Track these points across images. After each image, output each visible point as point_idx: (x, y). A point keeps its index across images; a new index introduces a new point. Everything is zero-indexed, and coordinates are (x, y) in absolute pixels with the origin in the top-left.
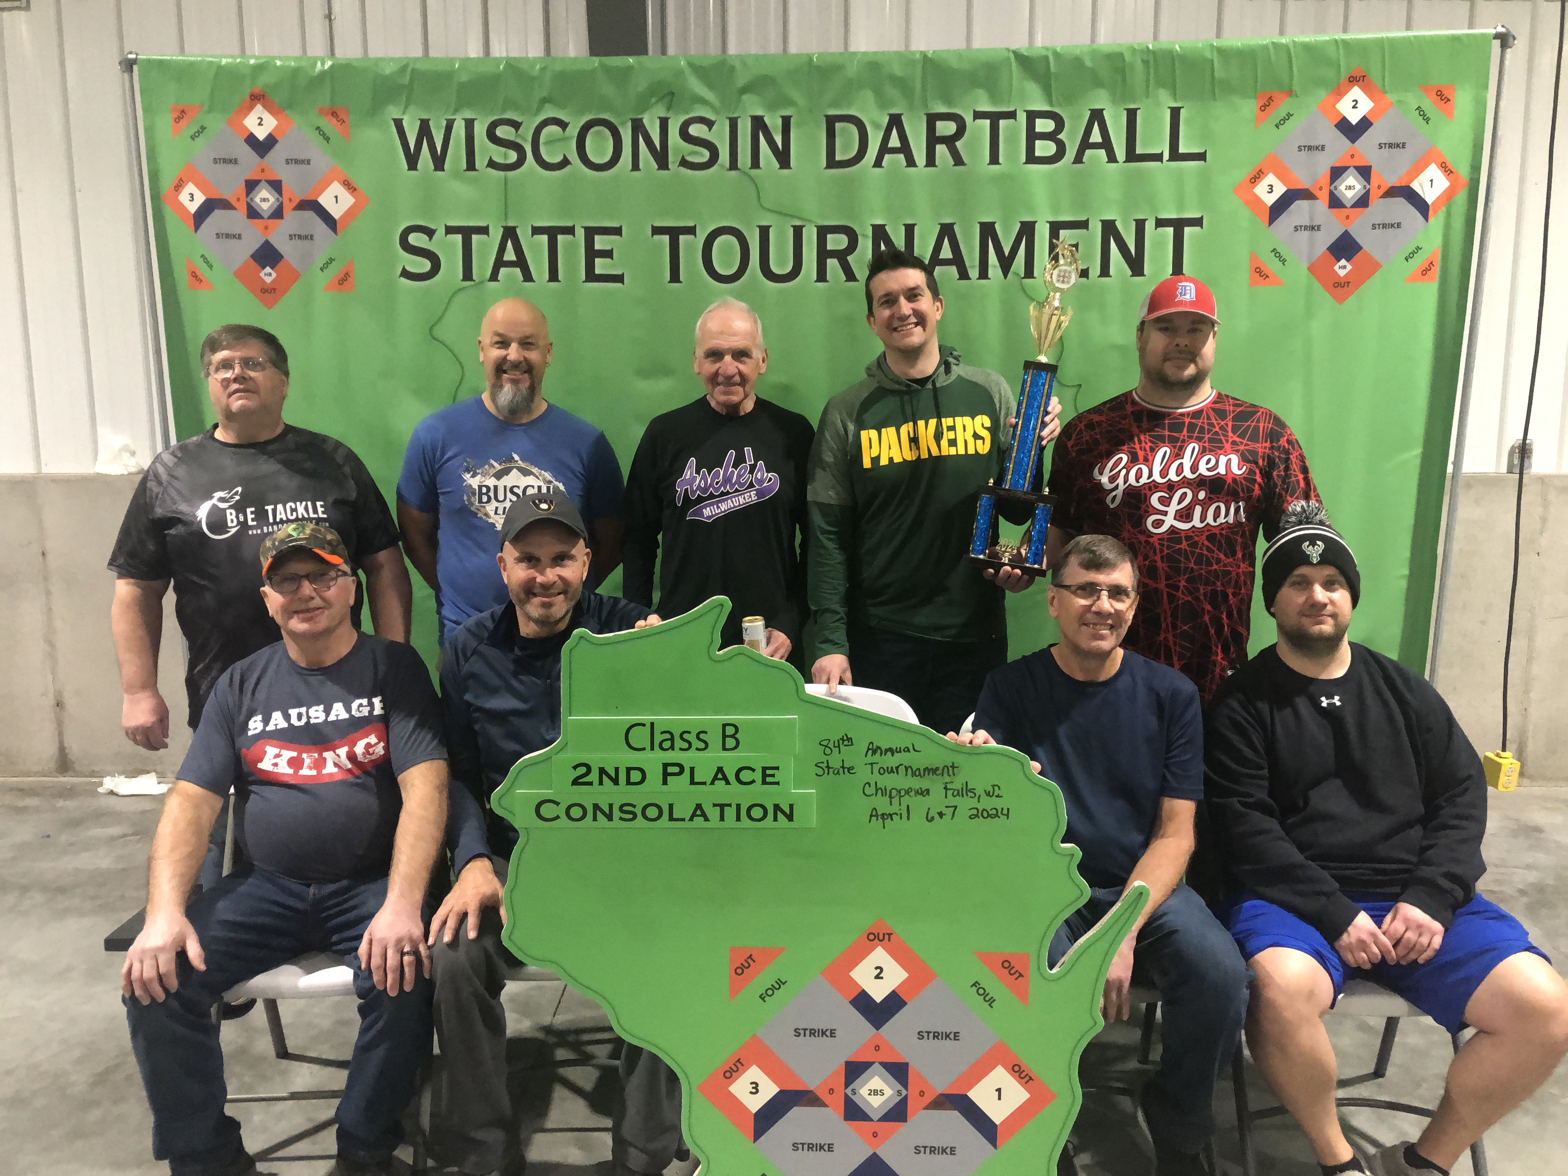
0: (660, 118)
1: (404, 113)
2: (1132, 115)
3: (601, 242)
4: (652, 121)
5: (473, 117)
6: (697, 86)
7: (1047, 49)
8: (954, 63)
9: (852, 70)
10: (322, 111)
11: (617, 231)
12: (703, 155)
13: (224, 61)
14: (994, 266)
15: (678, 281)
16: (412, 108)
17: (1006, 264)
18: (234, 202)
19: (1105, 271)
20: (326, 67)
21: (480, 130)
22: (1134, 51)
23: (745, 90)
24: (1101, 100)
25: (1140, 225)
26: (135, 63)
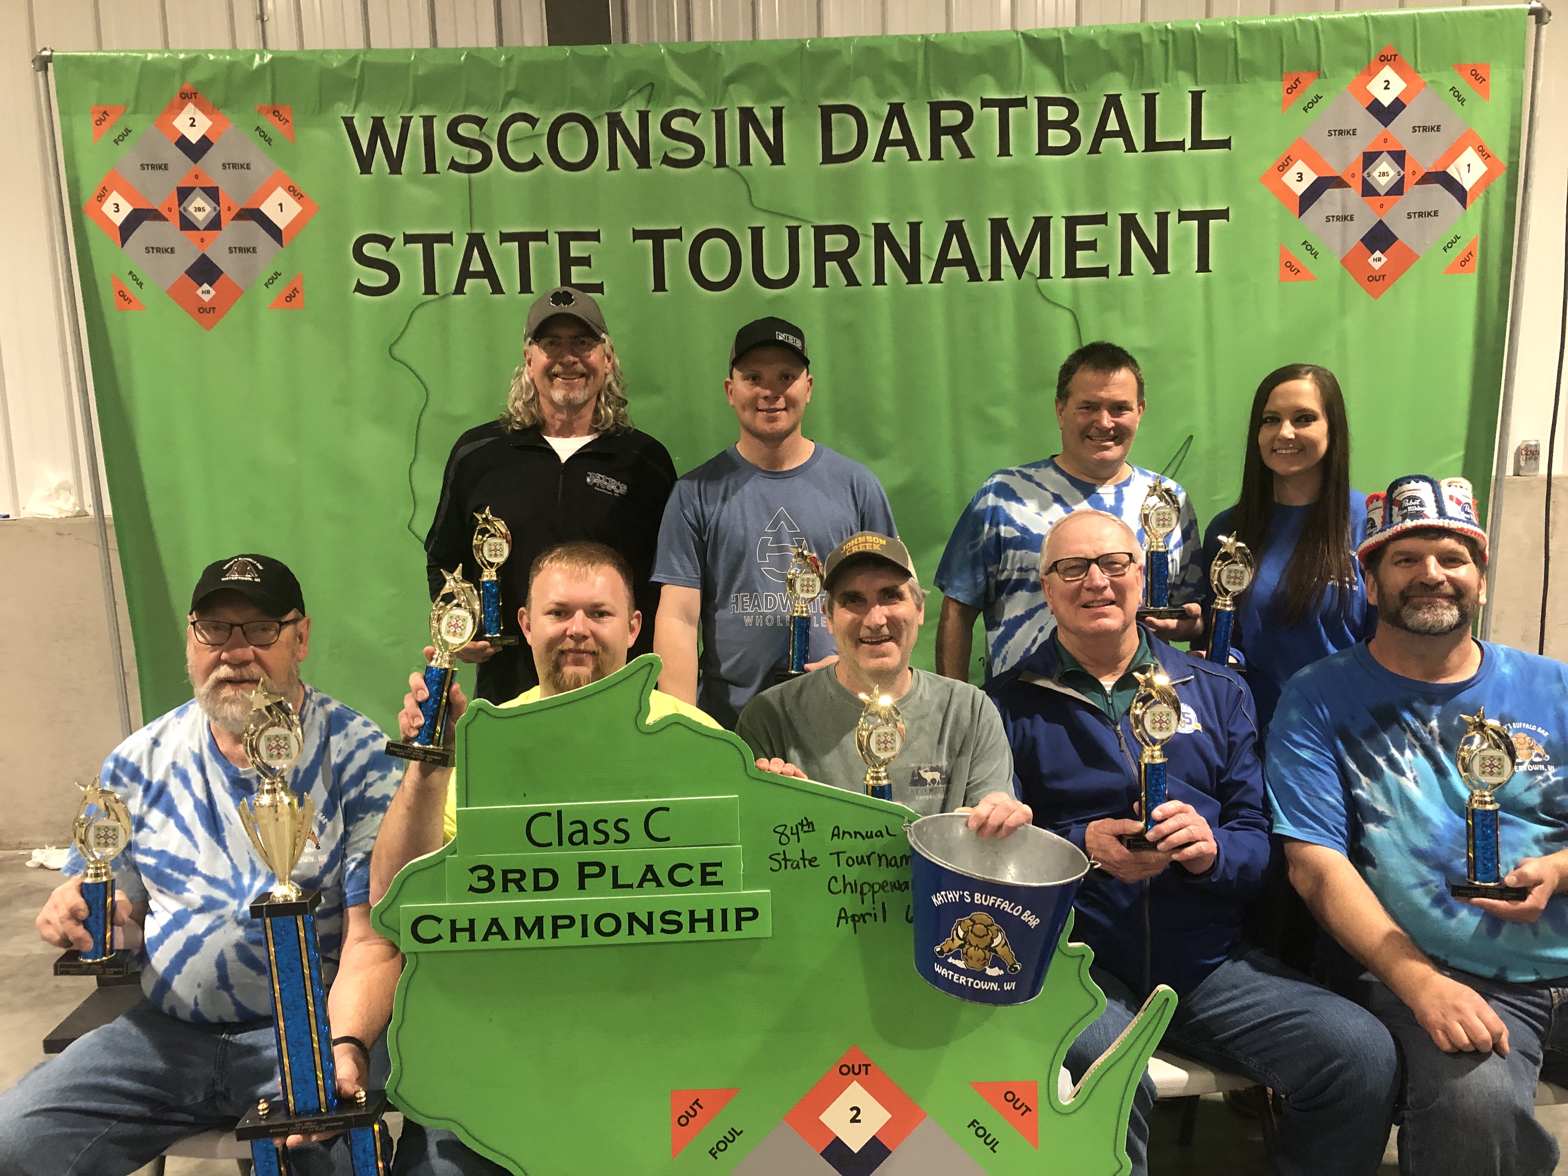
0: (639, 112)
1: (354, 111)
2: (1150, 100)
3: (576, 249)
4: (629, 115)
5: (432, 114)
6: (678, 76)
7: (1058, 30)
8: (959, 48)
9: (848, 57)
10: (261, 110)
11: (595, 236)
12: (685, 151)
13: (150, 56)
14: (1007, 266)
15: (663, 289)
16: (363, 105)
17: (1020, 262)
18: (165, 213)
19: (1126, 270)
20: (266, 61)
21: (440, 130)
22: (1151, 30)
23: (731, 80)
24: (1117, 84)
25: (1162, 218)
26: (51, 61)
